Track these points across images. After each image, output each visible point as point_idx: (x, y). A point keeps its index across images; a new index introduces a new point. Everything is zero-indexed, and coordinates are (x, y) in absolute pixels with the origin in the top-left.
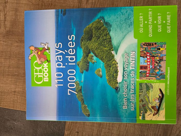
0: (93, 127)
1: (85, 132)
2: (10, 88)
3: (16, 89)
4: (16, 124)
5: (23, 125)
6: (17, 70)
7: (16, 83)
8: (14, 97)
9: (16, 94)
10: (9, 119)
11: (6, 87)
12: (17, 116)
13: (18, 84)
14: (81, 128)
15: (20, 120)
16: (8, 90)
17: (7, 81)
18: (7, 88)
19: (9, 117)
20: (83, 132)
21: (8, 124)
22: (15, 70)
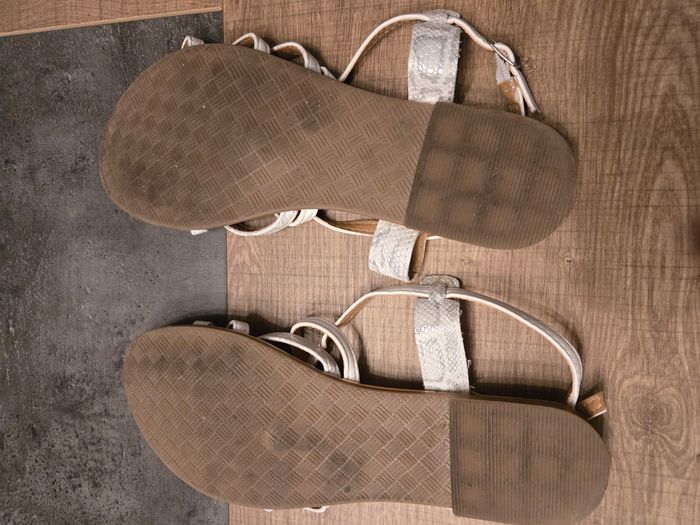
0: (319, 16)
4: (70, 77)
5: (93, 74)
12: (70, 51)
15: (82, 61)
19: (48, 62)
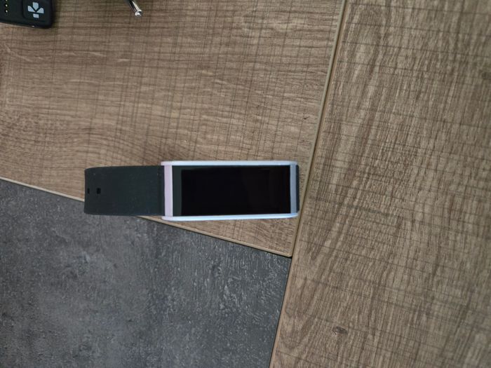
1: (378, 334)
2: (72, 116)
3: (94, 121)
6: (99, 39)
7: (94, 93)
8: (87, 152)
9: (93, 138)
10: (67, 238)
11: (59, 112)
13: (101, 97)
14: (359, 313)
16: (68, 123)
17: (65, 86)
18: (65, 115)
20: (366, 334)
21: (63, 255)
22: (93, 39)
